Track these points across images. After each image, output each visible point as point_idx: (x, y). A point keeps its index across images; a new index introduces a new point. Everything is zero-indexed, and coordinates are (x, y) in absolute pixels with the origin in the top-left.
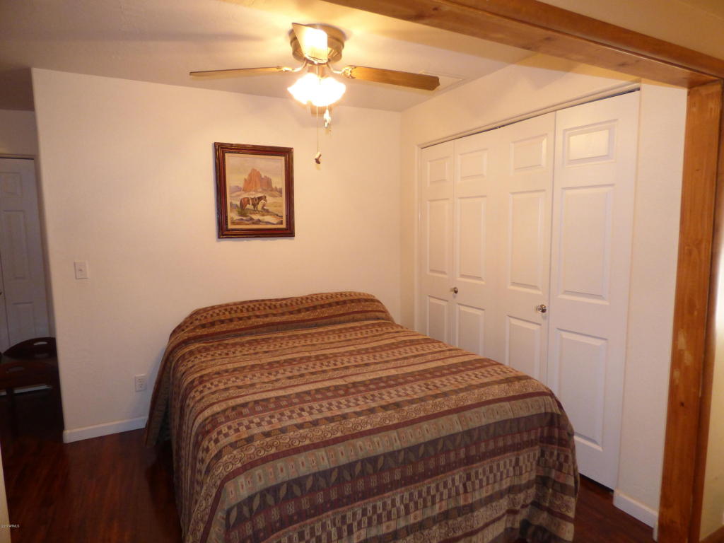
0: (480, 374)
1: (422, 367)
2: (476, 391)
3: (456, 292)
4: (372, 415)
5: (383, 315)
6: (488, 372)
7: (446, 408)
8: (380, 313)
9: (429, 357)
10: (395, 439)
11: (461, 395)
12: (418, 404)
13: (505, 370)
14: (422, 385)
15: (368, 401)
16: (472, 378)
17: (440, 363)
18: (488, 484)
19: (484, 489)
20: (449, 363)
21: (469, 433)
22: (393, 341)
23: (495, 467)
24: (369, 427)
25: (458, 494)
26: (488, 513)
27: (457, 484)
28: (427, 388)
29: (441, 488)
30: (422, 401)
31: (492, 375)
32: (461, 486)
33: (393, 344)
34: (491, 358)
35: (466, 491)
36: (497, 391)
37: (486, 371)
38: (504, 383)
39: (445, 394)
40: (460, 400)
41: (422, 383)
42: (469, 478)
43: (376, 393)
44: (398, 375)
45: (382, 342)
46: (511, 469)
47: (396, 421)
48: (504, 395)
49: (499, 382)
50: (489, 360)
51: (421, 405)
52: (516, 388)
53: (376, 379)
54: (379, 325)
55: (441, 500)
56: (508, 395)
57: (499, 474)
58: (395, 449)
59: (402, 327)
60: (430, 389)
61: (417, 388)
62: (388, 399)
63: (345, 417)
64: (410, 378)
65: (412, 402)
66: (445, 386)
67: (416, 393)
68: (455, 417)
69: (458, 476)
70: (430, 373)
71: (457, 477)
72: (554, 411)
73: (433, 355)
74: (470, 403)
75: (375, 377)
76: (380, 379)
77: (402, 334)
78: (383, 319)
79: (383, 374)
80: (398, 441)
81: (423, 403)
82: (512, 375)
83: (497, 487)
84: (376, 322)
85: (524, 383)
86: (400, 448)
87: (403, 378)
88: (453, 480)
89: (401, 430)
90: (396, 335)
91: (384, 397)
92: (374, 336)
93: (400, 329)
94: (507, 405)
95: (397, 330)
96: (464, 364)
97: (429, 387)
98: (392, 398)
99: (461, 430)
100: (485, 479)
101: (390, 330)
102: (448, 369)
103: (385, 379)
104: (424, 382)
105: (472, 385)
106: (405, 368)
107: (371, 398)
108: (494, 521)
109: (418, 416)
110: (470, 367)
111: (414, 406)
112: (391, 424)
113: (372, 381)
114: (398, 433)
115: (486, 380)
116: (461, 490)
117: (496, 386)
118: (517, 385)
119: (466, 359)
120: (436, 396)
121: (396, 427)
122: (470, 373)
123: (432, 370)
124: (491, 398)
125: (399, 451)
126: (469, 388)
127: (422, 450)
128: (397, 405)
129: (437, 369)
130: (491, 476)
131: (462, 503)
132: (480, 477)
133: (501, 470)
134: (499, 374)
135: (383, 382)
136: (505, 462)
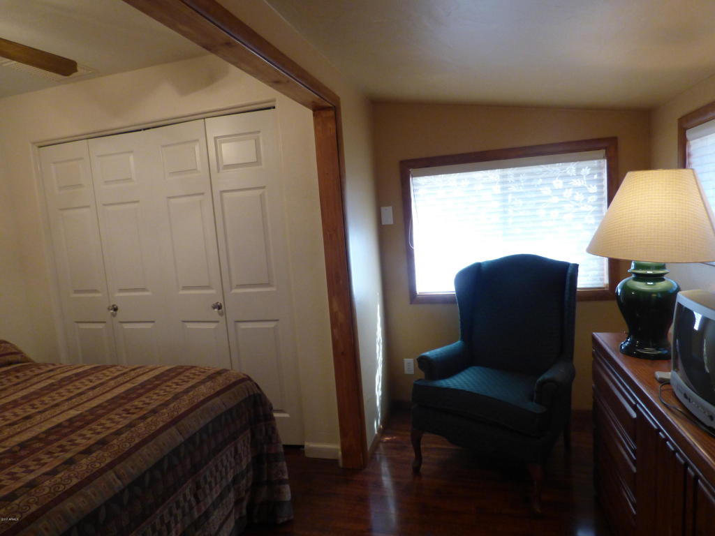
0: (180, 381)
1: (109, 396)
2: (185, 397)
3: (116, 309)
4: (72, 467)
5: (18, 357)
6: (187, 376)
7: (161, 424)
8: (13, 356)
9: (112, 383)
10: (114, 480)
11: (172, 405)
12: (128, 432)
13: (202, 370)
14: (121, 412)
15: (56, 455)
16: (174, 388)
17: (129, 386)
18: (216, 484)
19: (214, 490)
20: (139, 382)
21: (190, 440)
22: (50, 381)
23: (219, 464)
24: (75, 481)
25: (191, 508)
26: (221, 513)
27: (188, 498)
28: (129, 413)
29: (175, 511)
30: (132, 427)
31: (193, 378)
32: (193, 499)
33: (52, 384)
34: (183, 364)
35: (198, 502)
36: (205, 390)
37: (185, 376)
38: (208, 381)
39: (154, 411)
40: (173, 411)
41: (119, 410)
42: (198, 487)
43: (63, 442)
44: (81, 414)
45: (34, 387)
46: (233, 460)
47: (108, 460)
48: (212, 392)
49: (203, 382)
50: (182, 367)
51: (131, 432)
52: (220, 382)
53: (52, 428)
54: (17, 370)
55: (176, 523)
56: (216, 391)
57: (224, 469)
58: (117, 491)
59: (53, 365)
60: (133, 413)
61: (117, 418)
62: (83, 443)
63: (32, 485)
64: (101, 412)
65: (118, 433)
66: (149, 404)
67: (118, 423)
68: (173, 430)
69: (188, 489)
70: (123, 398)
71: (187, 491)
72: (256, 392)
73: (116, 380)
74: (183, 410)
75: (50, 426)
76: (59, 425)
77: (58, 371)
78: (18, 363)
79: (61, 419)
80: (119, 481)
81: (133, 429)
82: (212, 371)
83: (224, 483)
84: (9, 368)
85: (225, 376)
86: (122, 487)
87: (91, 414)
88: (185, 496)
89: (117, 467)
90: (52, 374)
91: (76, 442)
92: (14, 385)
93: (51, 367)
94: (217, 400)
95: (48, 369)
96: (157, 378)
97: (131, 411)
98: (89, 439)
99: (183, 440)
100: (213, 480)
101: (38, 371)
102: (142, 388)
103: (67, 424)
104: (121, 409)
105: (179, 393)
106: (86, 405)
107: (59, 449)
108: (227, 519)
109: (132, 445)
110: (165, 378)
111: (124, 435)
112: (103, 465)
113: (49, 432)
114: (115, 472)
115: (190, 384)
116: (194, 503)
117: (202, 387)
118: (220, 379)
119: (157, 372)
120: (143, 418)
121: (111, 466)
122: (169, 383)
123: (123, 395)
124: (202, 398)
125: (122, 492)
126: (176, 397)
127: (147, 478)
128: (102, 443)
129: (128, 392)
130: (218, 474)
131: (196, 515)
132: (209, 480)
133: (225, 464)
134: (199, 375)
135: (65, 427)
136: (227, 456)
